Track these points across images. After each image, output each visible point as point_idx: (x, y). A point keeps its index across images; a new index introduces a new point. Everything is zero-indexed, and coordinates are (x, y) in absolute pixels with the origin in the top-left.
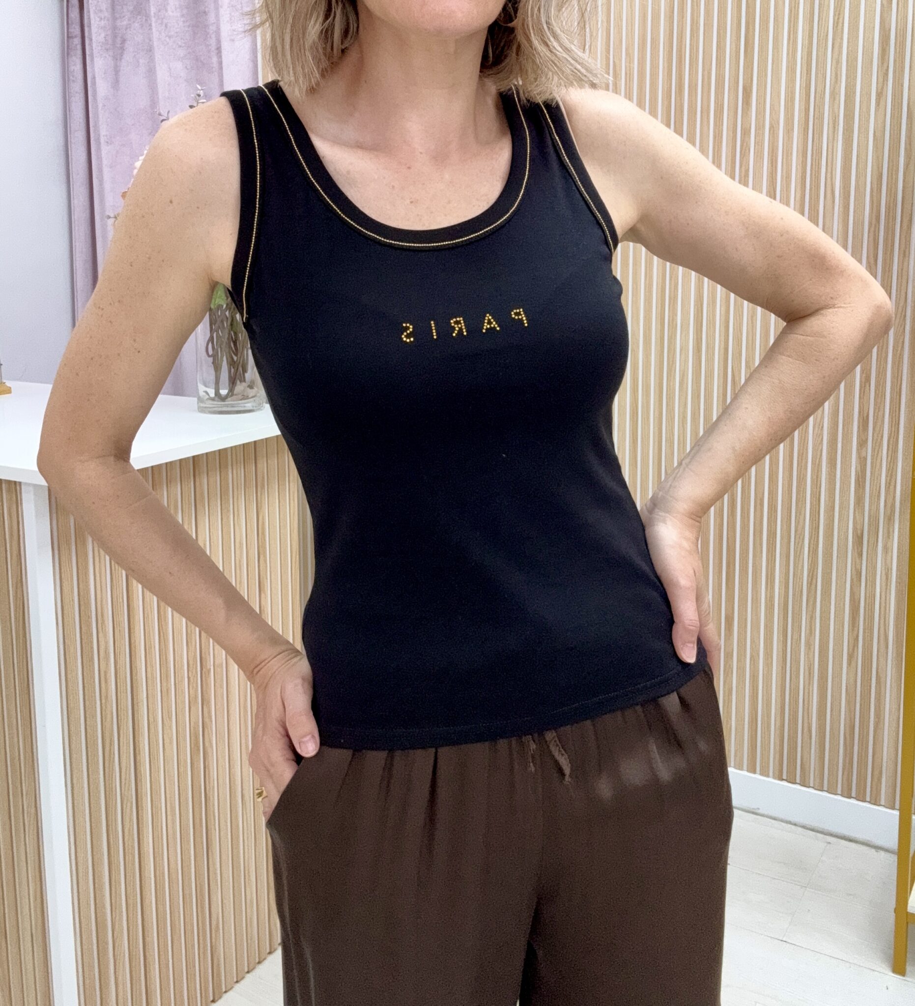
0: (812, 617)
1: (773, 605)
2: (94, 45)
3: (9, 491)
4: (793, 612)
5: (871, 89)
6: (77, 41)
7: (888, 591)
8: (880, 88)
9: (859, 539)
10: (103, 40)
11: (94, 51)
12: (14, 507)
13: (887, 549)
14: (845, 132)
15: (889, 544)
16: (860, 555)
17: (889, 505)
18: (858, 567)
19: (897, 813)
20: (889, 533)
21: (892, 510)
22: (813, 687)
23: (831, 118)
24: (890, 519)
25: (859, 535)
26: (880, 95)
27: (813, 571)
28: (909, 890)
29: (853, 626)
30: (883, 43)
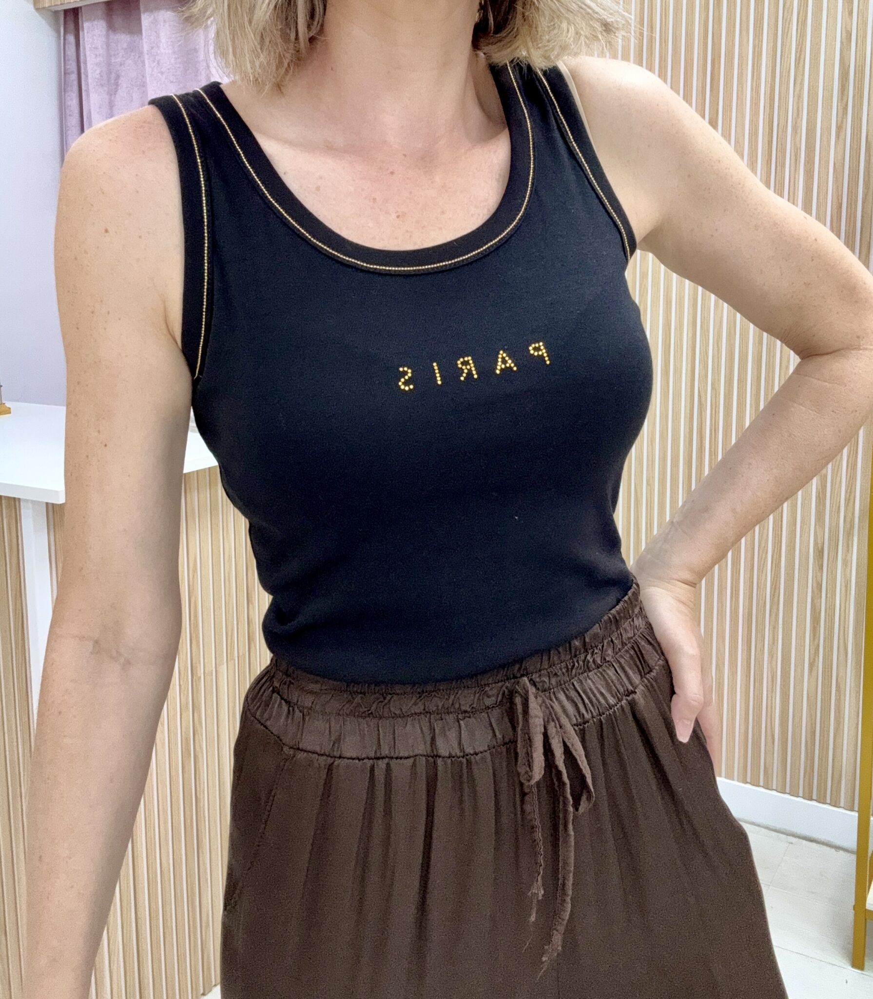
0: (774, 628)
1: (737, 616)
2: (90, 81)
3: (8, 507)
4: (757, 621)
5: (831, 123)
6: (74, 77)
7: (847, 603)
8: (839, 122)
9: (820, 553)
10: (98, 76)
11: (90, 86)
12: (14, 521)
13: (846, 563)
14: (807, 164)
15: (849, 558)
16: (821, 567)
17: (848, 520)
18: (819, 579)
19: (856, 814)
20: (848, 546)
21: (851, 525)
22: (776, 694)
23: (793, 151)
24: (849, 534)
25: (820, 548)
26: (839, 128)
27: (776, 583)
28: (867, 889)
29: (814, 635)
30: (842, 79)
